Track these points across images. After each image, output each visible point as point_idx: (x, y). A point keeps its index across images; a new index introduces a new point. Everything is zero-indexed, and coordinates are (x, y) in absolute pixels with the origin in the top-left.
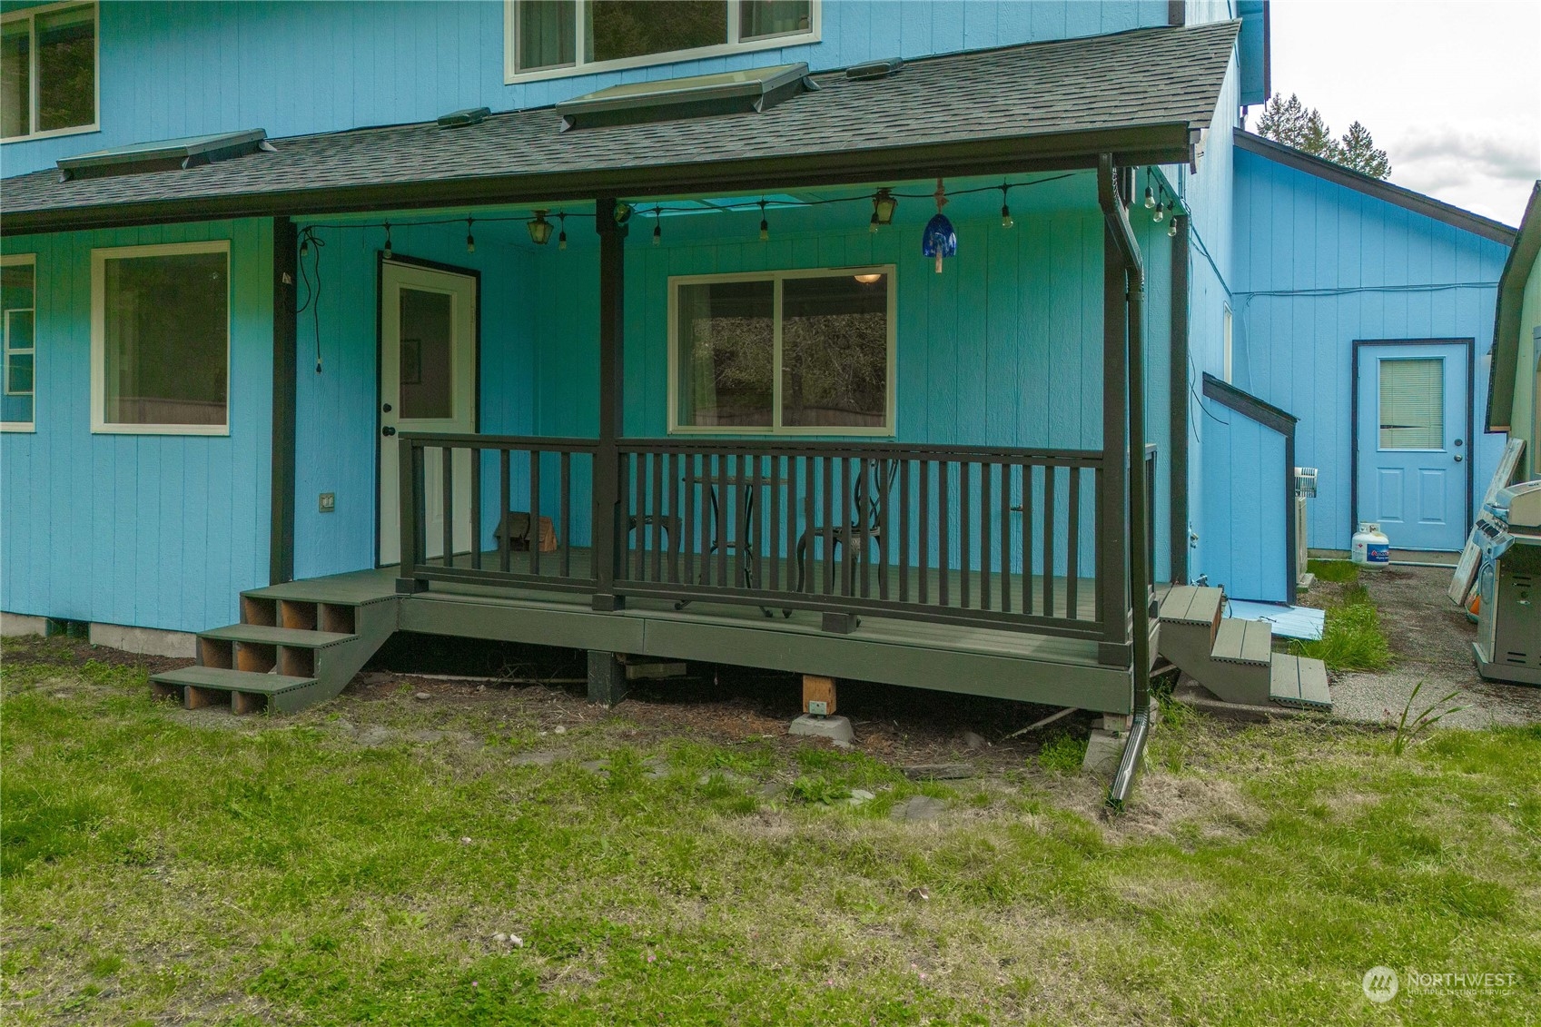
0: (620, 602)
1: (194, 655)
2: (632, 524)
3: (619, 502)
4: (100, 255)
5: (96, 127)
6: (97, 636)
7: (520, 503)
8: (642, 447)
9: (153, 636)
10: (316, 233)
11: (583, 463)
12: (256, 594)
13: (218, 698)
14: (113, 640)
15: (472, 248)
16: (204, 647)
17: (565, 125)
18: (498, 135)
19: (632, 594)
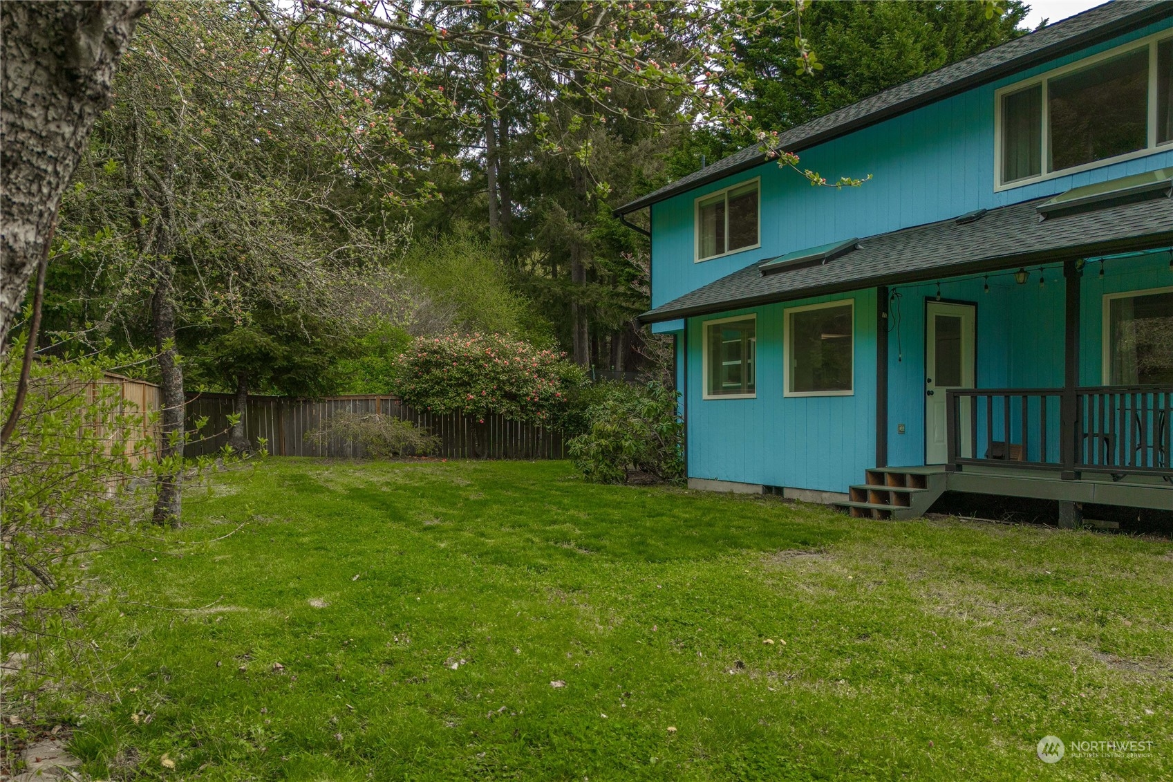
0: (1078, 475)
2: (1085, 435)
3: (1077, 422)
4: (787, 312)
5: (758, 245)
6: (787, 494)
7: (999, 436)
8: (1091, 391)
9: (816, 494)
10: (898, 291)
11: (1054, 403)
12: (872, 470)
13: (864, 512)
14: (795, 495)
15: (987, 291)
16: (853, 492)
17: (1042, 218)
18: (998, 227)
19: (1086, 471)
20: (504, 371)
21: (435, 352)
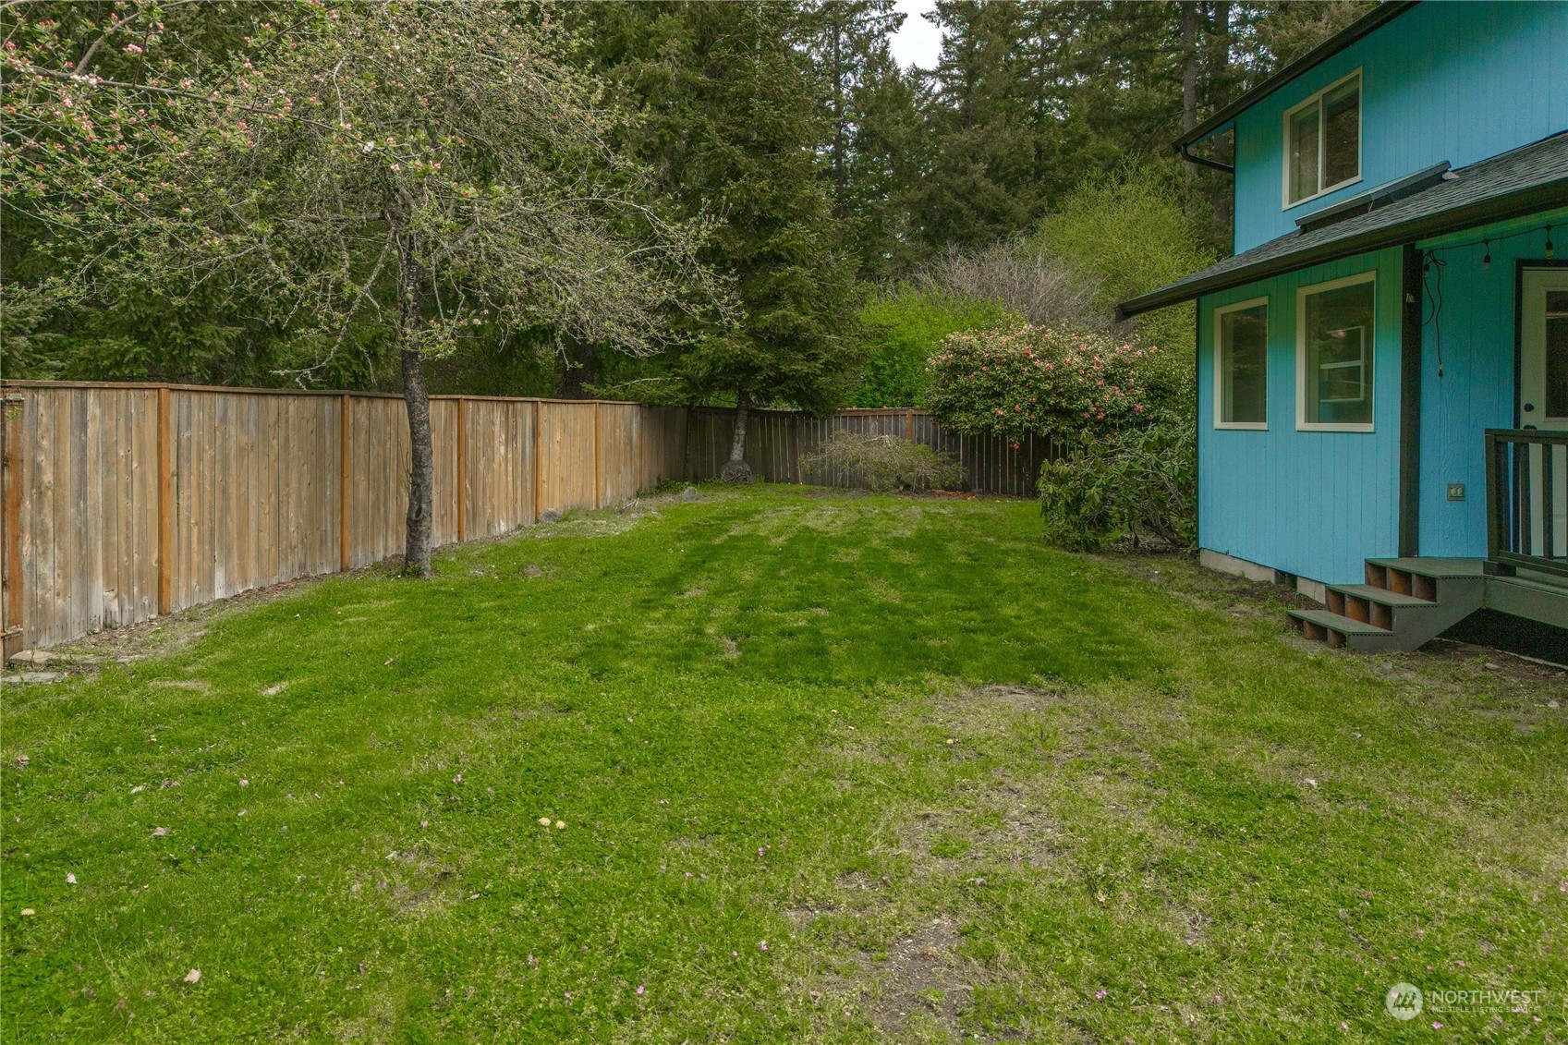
1: (1324, 602)
4: (1303, 293)
5: (1357, 179)
6: (1300, 587)
10: (1437, 255)
12: (1378, 562)
13: (1320, 632)
14: (1308, 590)
16: (1331, 597)
20: (1048, 378)
21: (966, 353)
